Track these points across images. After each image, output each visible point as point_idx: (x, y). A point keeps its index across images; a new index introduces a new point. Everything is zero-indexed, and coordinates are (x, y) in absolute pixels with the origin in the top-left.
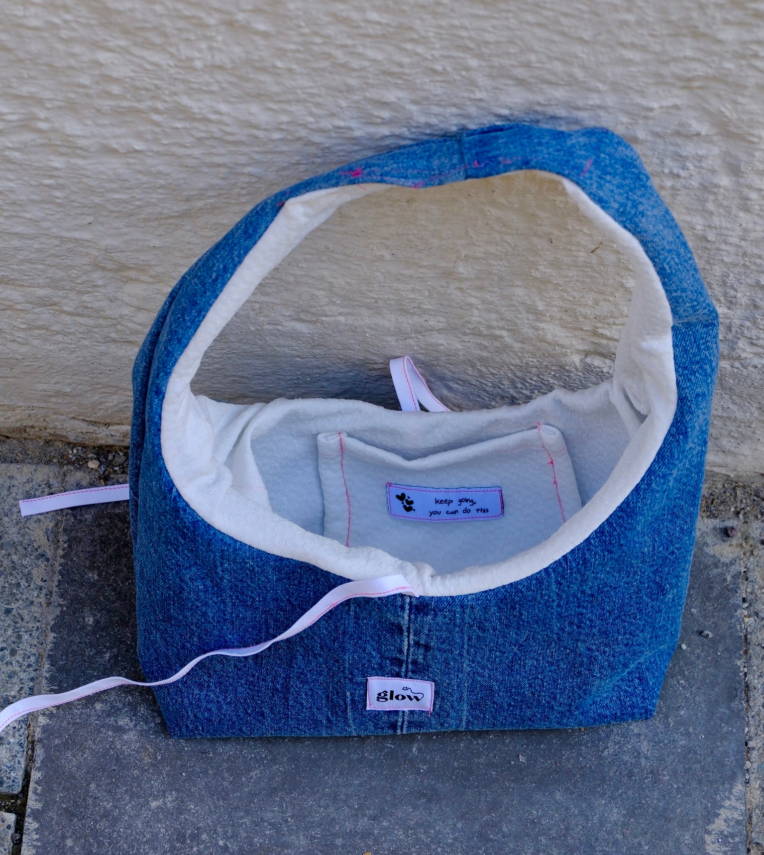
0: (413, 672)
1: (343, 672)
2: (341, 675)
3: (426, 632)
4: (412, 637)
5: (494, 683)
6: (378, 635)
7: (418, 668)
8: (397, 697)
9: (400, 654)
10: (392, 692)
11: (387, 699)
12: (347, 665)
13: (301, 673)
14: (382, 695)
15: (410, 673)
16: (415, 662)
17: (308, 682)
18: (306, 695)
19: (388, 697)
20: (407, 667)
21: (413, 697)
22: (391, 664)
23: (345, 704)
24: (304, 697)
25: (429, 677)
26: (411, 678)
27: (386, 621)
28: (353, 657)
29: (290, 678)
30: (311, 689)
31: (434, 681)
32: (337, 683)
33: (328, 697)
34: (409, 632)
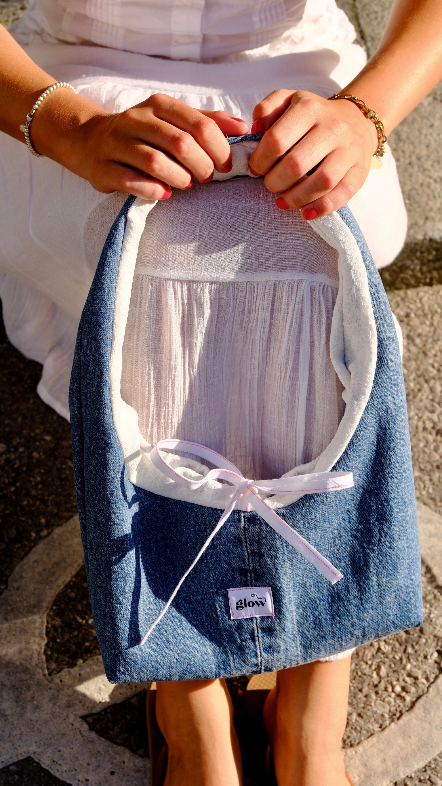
0: (256, 580)
1: (211, 588)
2: (210, 591)
3: (257, 540)
4: (248, 546)
5: (306, 580)
6: (228, 551)
7: (258, 576)
8: (249, 605)
9: (244, 564)
10: (245, 600)
11: (243, 608)
12: (212, 581)
13: (187, 597)
14: (239, 603)
15: (254, 582)
16: (255, 571)
17: (191, 602)
18: (192, 614)
19: (243, 605)
20: (251, 576)
21: (259, 603)
22: (241, 575)
23: (217, 616)
24: (191, 616)
25: (266, 583)
26: (255, 586)
27: (231, 536)
28: (215, 573)
29: (180, 603)
30: (194, 608)
31: (270, 585)
32: (209, 599)
33: (206, 612)
34: (246, 542)
